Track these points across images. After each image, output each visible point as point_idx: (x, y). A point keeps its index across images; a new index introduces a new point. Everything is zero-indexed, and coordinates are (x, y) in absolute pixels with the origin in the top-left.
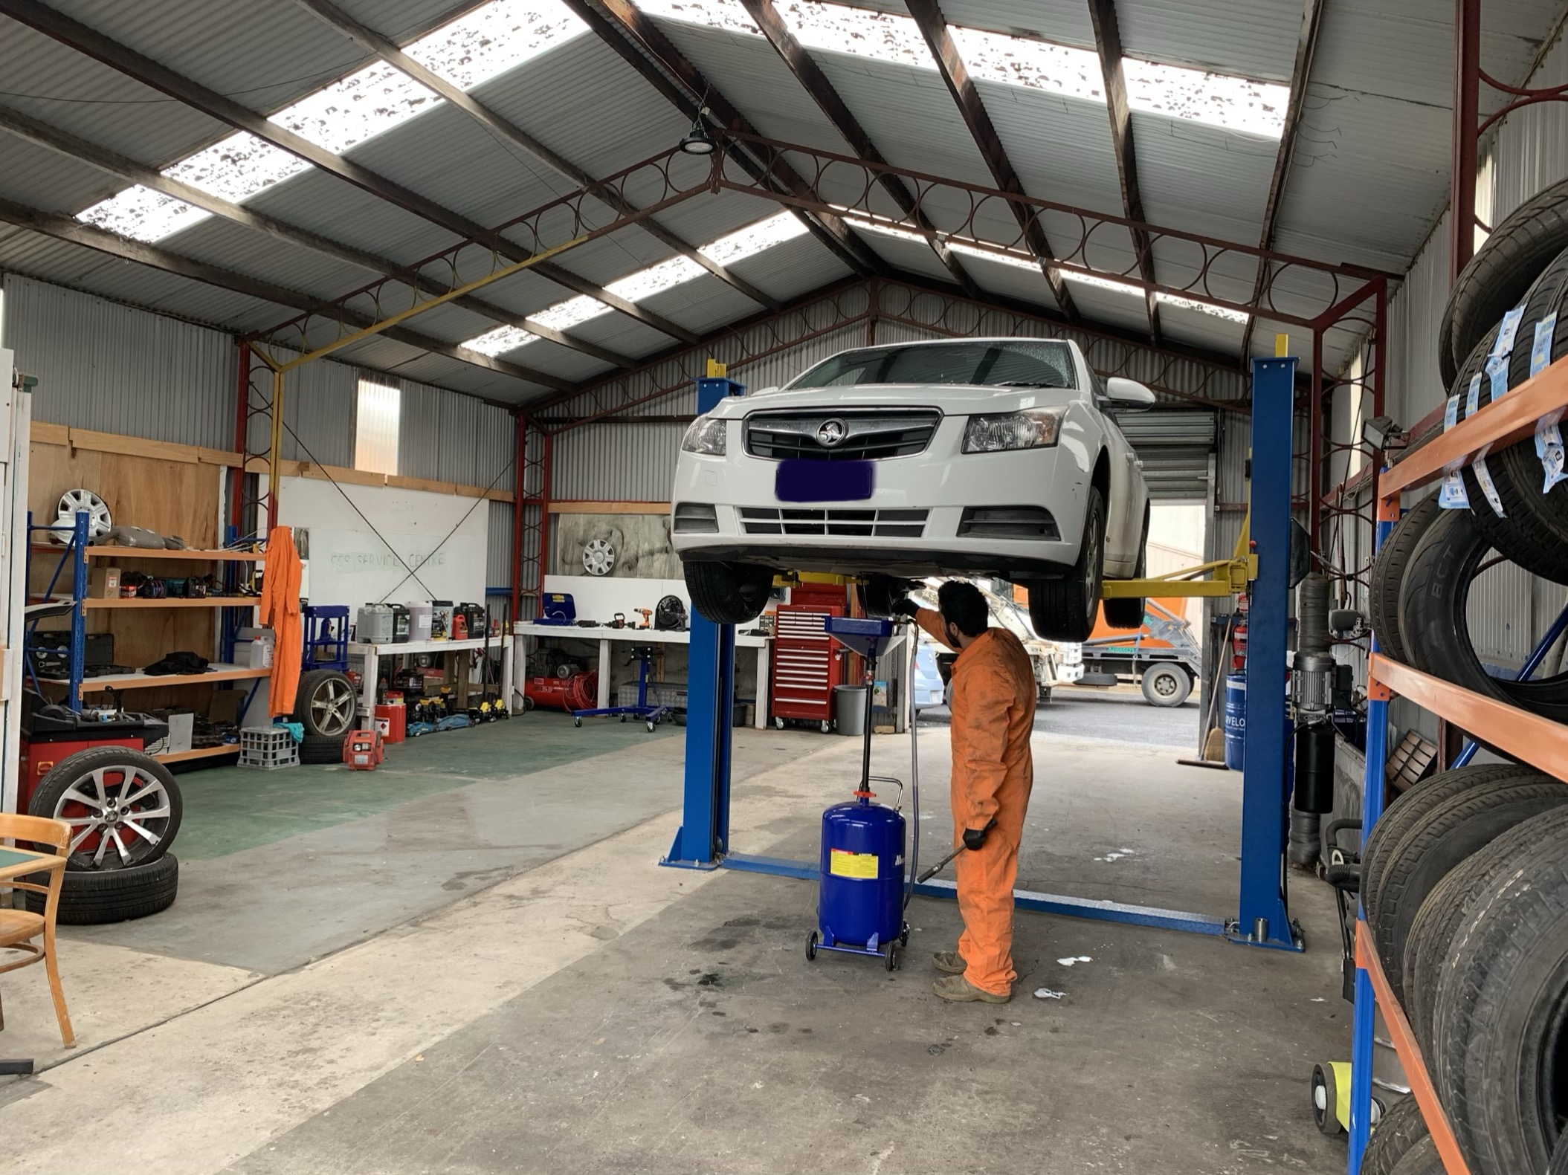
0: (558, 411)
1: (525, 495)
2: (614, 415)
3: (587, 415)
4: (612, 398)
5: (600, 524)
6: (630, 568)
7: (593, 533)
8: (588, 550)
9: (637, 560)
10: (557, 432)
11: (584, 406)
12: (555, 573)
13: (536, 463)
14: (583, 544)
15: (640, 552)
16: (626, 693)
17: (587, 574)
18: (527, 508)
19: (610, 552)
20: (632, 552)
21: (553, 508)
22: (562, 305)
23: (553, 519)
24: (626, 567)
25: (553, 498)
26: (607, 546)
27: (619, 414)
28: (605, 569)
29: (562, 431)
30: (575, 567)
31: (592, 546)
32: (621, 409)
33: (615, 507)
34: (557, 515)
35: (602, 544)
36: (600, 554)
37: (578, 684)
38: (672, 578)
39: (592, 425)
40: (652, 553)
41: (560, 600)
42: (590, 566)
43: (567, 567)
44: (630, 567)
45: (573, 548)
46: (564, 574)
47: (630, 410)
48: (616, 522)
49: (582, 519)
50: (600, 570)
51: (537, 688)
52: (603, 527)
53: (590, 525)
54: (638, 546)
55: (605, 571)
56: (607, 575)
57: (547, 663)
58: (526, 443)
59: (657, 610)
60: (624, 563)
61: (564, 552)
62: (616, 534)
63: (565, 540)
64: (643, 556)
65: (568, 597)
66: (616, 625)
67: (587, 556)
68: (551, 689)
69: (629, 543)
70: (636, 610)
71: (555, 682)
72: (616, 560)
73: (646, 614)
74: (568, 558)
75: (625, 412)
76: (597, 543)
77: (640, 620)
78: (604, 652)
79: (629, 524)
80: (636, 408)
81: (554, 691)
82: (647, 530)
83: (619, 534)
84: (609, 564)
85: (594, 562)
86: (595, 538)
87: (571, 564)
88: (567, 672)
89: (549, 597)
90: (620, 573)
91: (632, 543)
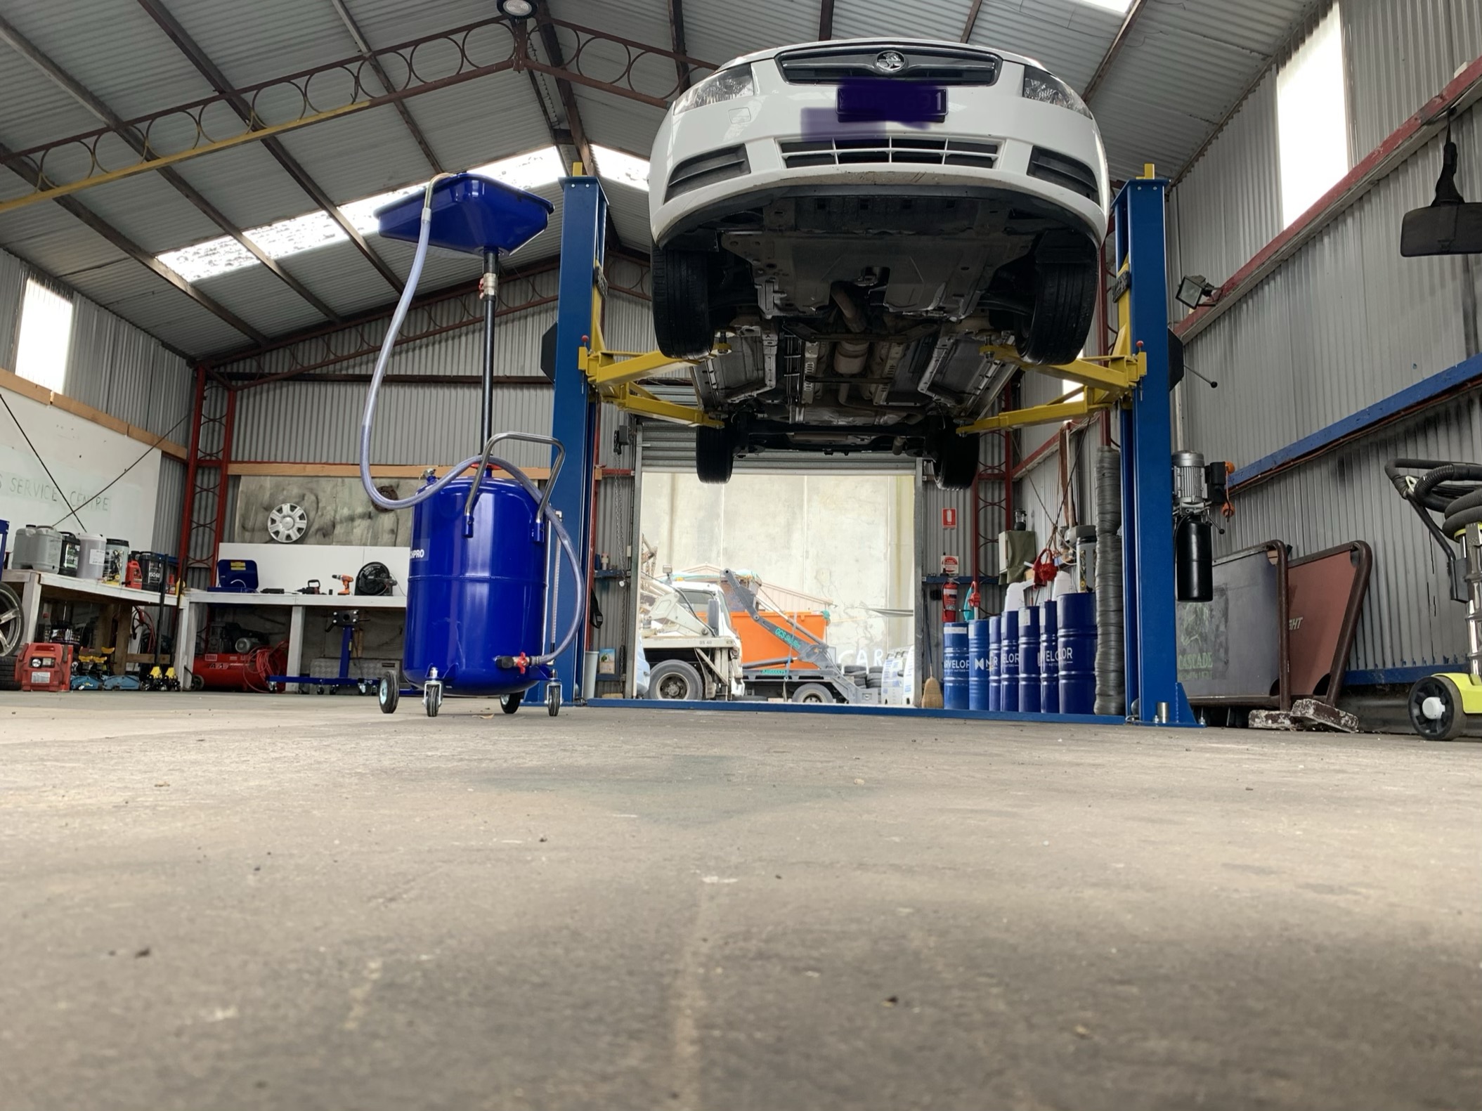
0: (248, 366)
1: (200, 454)
2: (312, 372)
3: (280, 371)
4: (311, 355)
5: (289, 487)
6: (324, 536)
7: (281, 498)
8: (275, 514)
9: (334, 526)
10: (242, 389)
11: (278, 362)
12: (231, 540)
13: (214, 420)
14: (268, 509)
15: (338, 517)
16: (320, 666)
17: (272, 541)
18: (200, 471)
19: (301, 517)
20: (328, 517)
21: (233, 469)
22: (287, 223)
23: (231, 483)
24: (319, 536)
25: (233, 458)
26: (299, 511)
27: (318, 371)
28: (295, 536)
29: (248, 387)
30: (257, 534)
31: (280, 510)
32: (321, 366)
33: (310, 470)
34: (238, 477)
35: (293, 508)
36: (288, 519)
37: (262, 661)
38: (375, 544)
39: (285, 383)
40: (352, 519)
41: (241, 567)
42: (277, 533)
43: (247, 535)
44: (326, 534)
45: (256, 513)
46: (243, 541)
47: (331, 367)
48: (310, 485)
49: (268, 483)
50: (288, 537)
51: (209, 664)
52: (295, 491)
53: (278, 488)
54: (336, 512)
55: (294, 538)
56: (296, 542)
57: (221, 637)
58: (205, 398)
59: (358, 579)
60: (318, 530)
61: (245, 518)
62: (310, 498)
63: (247, 504)
64: (341, 522)
65: (251, 565)
66: (309, 591)
67: (273, 521)
68: (226, 666)
69: (325, 508)
70: (334, 577)
71: (233, 658)
72: (309, 527)
73: (346, 581)
74: (250, 525)
75: (324, 370)
76: (286, 508)
77: (339, 586)
78: (297, 620)
79: (326, 487)
80: (338, 366)
81: (230, 668)
82: (346, 491)
83: (313, 498)
84: (299, 530)
85: (281, 528)
86: (284, 502)
87: (253, 530)
88: (248, 646)
89: (226, 564)
90: (312, 540)
91: (329, 508)
